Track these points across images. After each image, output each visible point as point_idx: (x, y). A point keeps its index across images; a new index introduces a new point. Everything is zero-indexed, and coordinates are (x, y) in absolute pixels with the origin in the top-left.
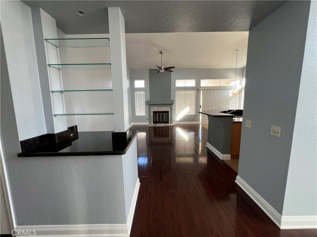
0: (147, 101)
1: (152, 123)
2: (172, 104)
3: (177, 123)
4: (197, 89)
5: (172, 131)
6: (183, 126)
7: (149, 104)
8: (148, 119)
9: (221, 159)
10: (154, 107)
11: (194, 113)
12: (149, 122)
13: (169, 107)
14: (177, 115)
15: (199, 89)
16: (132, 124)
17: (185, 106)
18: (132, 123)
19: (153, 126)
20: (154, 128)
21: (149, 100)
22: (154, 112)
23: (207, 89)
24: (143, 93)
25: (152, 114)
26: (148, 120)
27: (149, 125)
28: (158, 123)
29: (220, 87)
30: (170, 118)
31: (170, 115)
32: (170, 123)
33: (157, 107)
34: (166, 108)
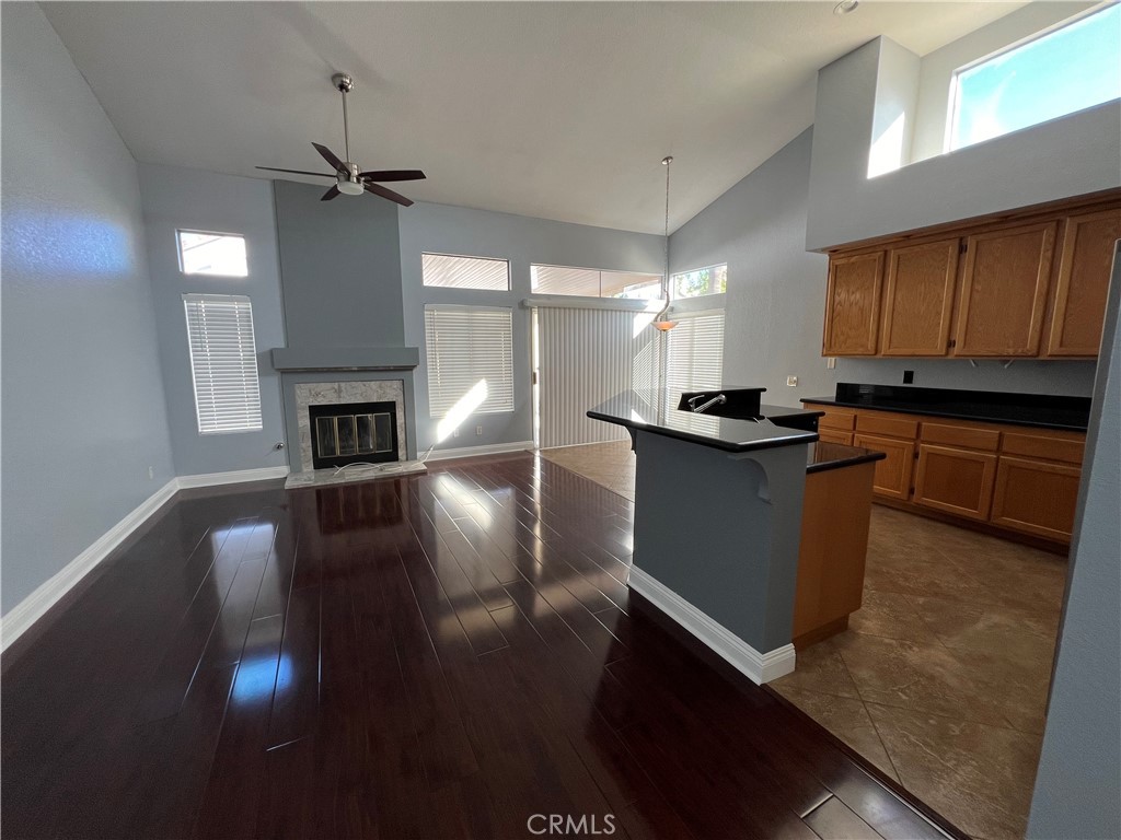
1: (309, 466)
2: (410, 368)
3: (438, 456)
4: (518, 301)
5: (417, 493)
6: (466, 464)
7: (281, 368)
8: (279, 447)
9: (758, 682)
10: (312, 386)
11: (509, 408)
12: (289, 463)
13: (397, 384)
14: (438, 418)
15: (528, 304)
16: (177, 484)
17: (472, 379)
18: (176, 479)
19: (311, 483)
21: (282, 345)
22: (316, 411)
23: (556, 307)
24: (240, 307)
25: (304, 422)
26: (282, 452)
27: (288, 485)
28: (342, 462)
29: (601, 299)
30: (403, 435)
31: (403, 421)
32: (404, 458)
33: (329, 385)
34: (380, 387)
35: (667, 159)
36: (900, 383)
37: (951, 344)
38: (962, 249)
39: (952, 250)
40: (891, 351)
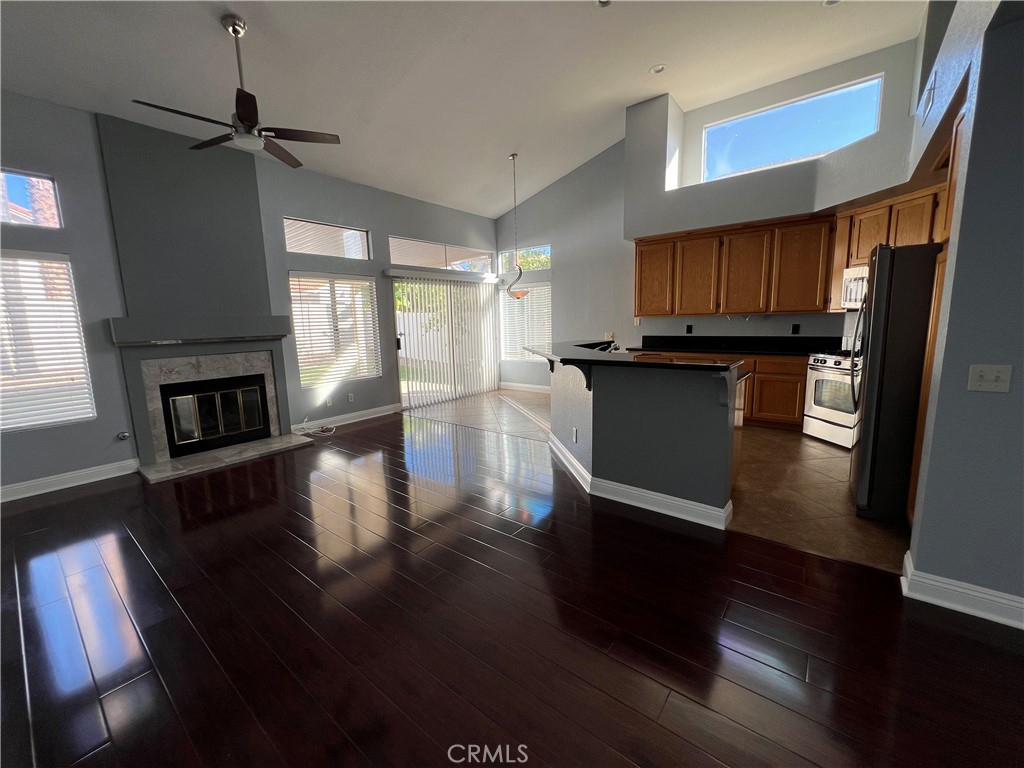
0: (106, 323)
1: (164, 456)
2: (278, 338)
7: (121, 343)
8: (123, 438)
9: (723, 528)
10: (163, 361)
11: (377, 374)
12: (137, 455)
13: (264, 356)
15: (390, 274)
20: (178, 485)
21: (120, 314)
22: (168, 391)
23: (413, 278)
25: (155, 404)
26: (127, 445)
30: (275, 409)
31: (273, 394)
32: (277, 433)
33: (186, 360)
34: (247, 360)
35: (513, 155)
36: (684, 333)
37: (718, 305)
38: (721, 244)
39: (715, 244)
40: (681, 312)
